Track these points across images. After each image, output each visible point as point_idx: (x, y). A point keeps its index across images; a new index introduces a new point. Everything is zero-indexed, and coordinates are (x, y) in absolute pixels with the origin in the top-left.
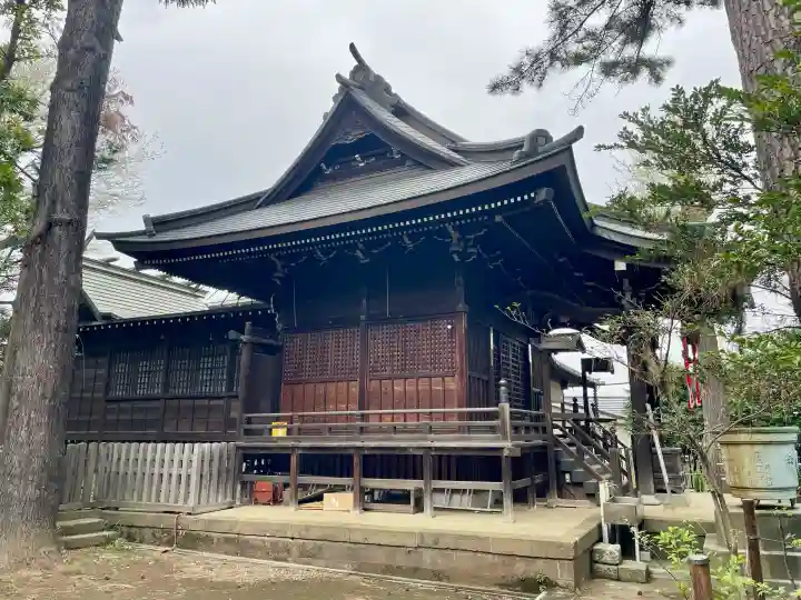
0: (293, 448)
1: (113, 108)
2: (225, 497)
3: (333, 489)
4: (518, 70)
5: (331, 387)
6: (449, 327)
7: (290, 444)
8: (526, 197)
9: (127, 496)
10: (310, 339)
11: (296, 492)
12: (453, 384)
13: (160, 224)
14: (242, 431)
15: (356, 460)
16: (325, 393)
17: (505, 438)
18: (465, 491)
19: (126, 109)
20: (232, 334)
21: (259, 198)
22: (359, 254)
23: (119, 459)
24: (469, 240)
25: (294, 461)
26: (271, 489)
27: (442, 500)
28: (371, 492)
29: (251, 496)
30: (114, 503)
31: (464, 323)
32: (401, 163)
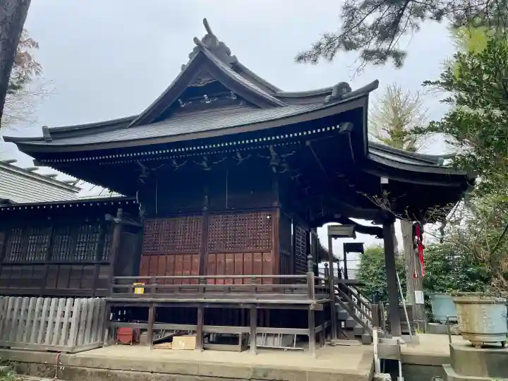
0: (151, 302)
1: (23, 50)
2: (96, 340)
3: (180, 333)
4: (318, 47)
5: (180, 258)
6: (268, 217)
7: (149, 299)
8: (333, 128)
9: (18, 338)
10: (165, 223)
11: (152, 336)
12: (270, 258)
13: (56, 133)
14: (112, 290)
15: (199, 312)
16: (174, 262)
17: (311, 297)
18: (276, 335)
19: (32, 51)
20: (108, 217)
21: (131, 121)
22: (204, 164)
23: (13, 309)
24: (283, 158)
25: (151, 312)
26: (131, 333)
27: (261, 341)
28: (208, 336)
29: (115, 338)
30: (7, 343)
31: (278, 215)
32: (236, 103)
